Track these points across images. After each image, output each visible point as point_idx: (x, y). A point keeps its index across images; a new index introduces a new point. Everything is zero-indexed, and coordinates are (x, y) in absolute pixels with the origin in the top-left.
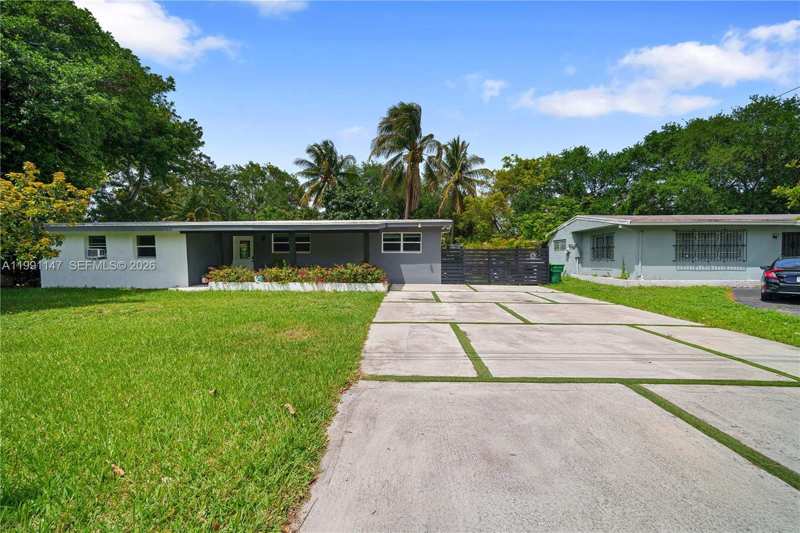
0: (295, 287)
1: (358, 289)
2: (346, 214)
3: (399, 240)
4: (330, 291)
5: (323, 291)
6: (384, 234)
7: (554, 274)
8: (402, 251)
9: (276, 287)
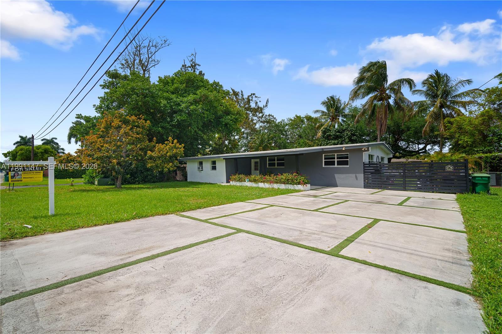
0: (261, 185)
1: (290, 188)
2: (336, 142)
3: (334, 158)
4: (276, 188)
5: (273, 188)
6: (325, 155)
7: (478, 184)
8: (336, 166)
9: (253, 185)
